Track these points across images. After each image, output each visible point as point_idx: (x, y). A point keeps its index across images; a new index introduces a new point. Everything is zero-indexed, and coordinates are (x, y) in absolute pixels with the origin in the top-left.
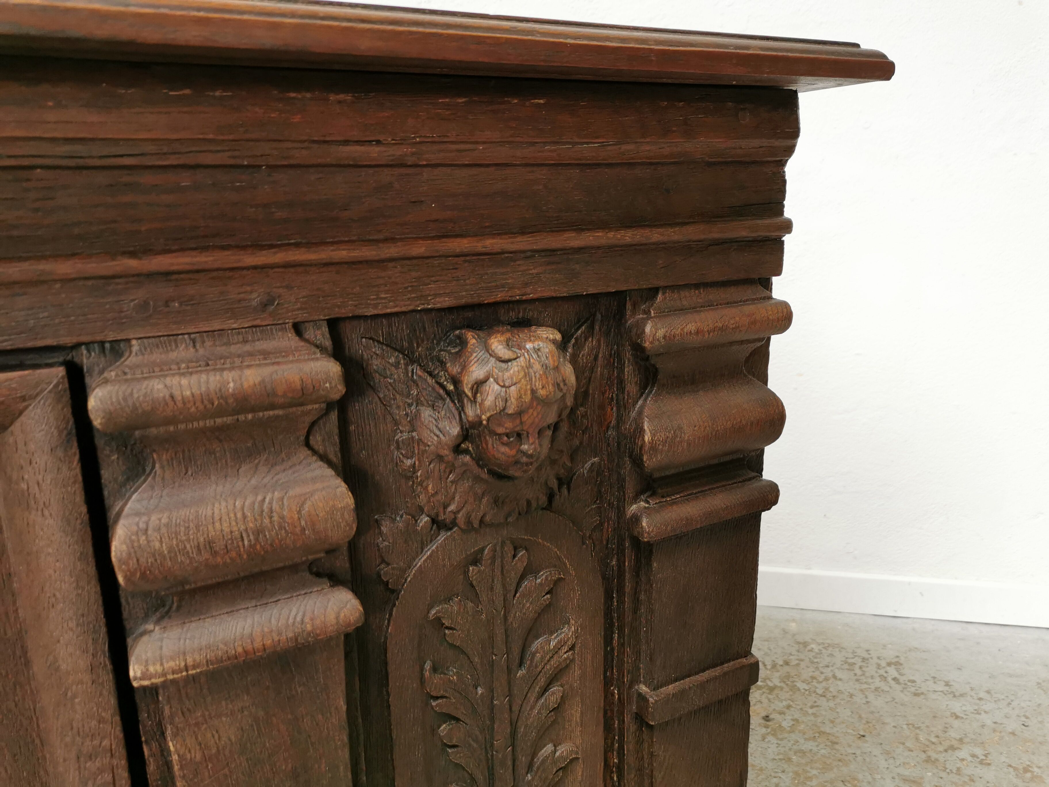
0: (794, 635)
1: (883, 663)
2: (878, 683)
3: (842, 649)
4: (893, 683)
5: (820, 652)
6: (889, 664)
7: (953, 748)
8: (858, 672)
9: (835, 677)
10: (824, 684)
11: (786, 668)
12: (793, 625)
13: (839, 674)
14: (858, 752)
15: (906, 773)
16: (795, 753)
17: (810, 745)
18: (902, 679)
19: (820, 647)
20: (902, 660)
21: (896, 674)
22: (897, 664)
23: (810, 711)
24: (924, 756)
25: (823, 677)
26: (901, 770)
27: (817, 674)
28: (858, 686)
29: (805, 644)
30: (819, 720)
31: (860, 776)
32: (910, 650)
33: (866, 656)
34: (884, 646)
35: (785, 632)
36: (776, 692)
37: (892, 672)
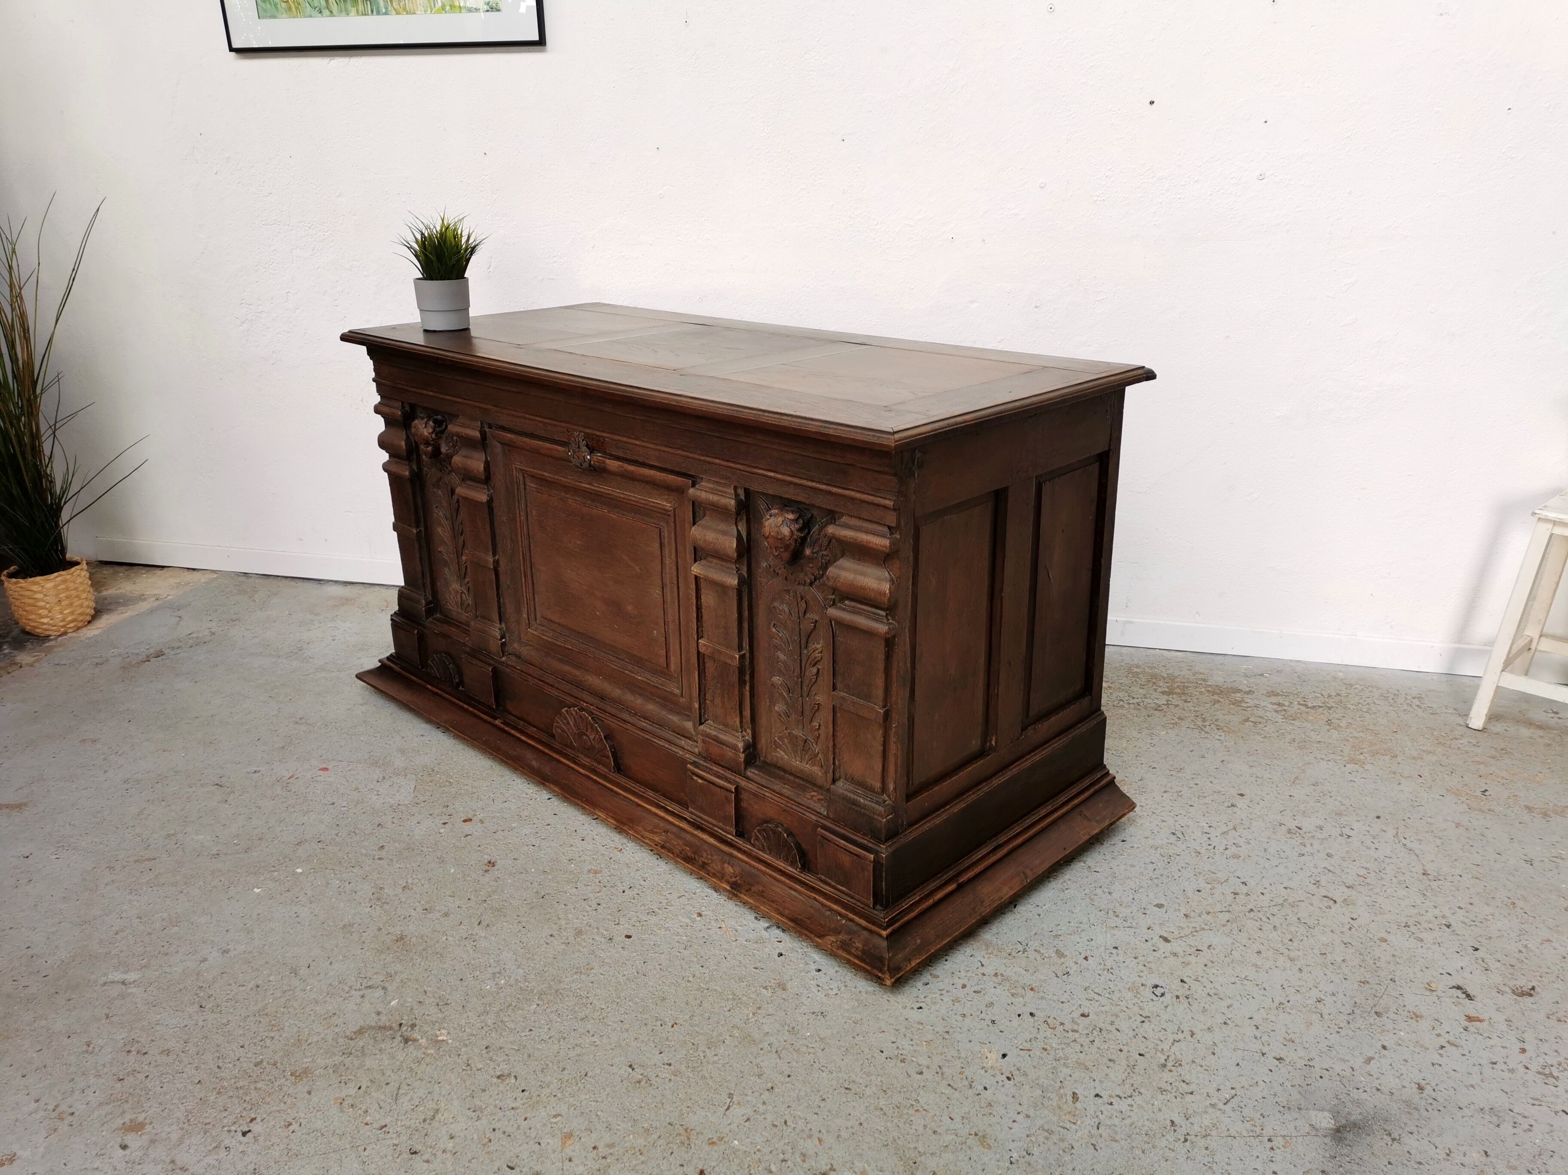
0: (1342, 680)
1: (1409, 697)
2: (1405, 707)
3: (1378, 688)
4: (1416, 708)
5: (1363, 690)
6: (1414, 698)
7: (1456, 739)
8: (1391, 701)
9: (1374, 703)
10: (1367, 706)
11: (1339, 697)
12: (1341, 674)
13: (1377, 702)
14: (1393, 739)
15: (1425, 748)
16: (1351, 737)
17: (1361, 734)
18: (1423, 706)
19: (1363, 687)
20: (1423, 696)
21: (1418, 703)
22: (1420, 698)
23: (1359, 719)
24: (1437, 742)
25: (1366, 703)
26: (1421, 747)
27: (1361, 701)
28: (1391, 708)
29: (1351, 685)
30: (1366, 723)
31: (1395, 749)
32: (1429, 691)
33: (1396, 692)
34: (1410, 689)
35: (1335, 678)
36: (1333, 709)
37: (1416, 702)
